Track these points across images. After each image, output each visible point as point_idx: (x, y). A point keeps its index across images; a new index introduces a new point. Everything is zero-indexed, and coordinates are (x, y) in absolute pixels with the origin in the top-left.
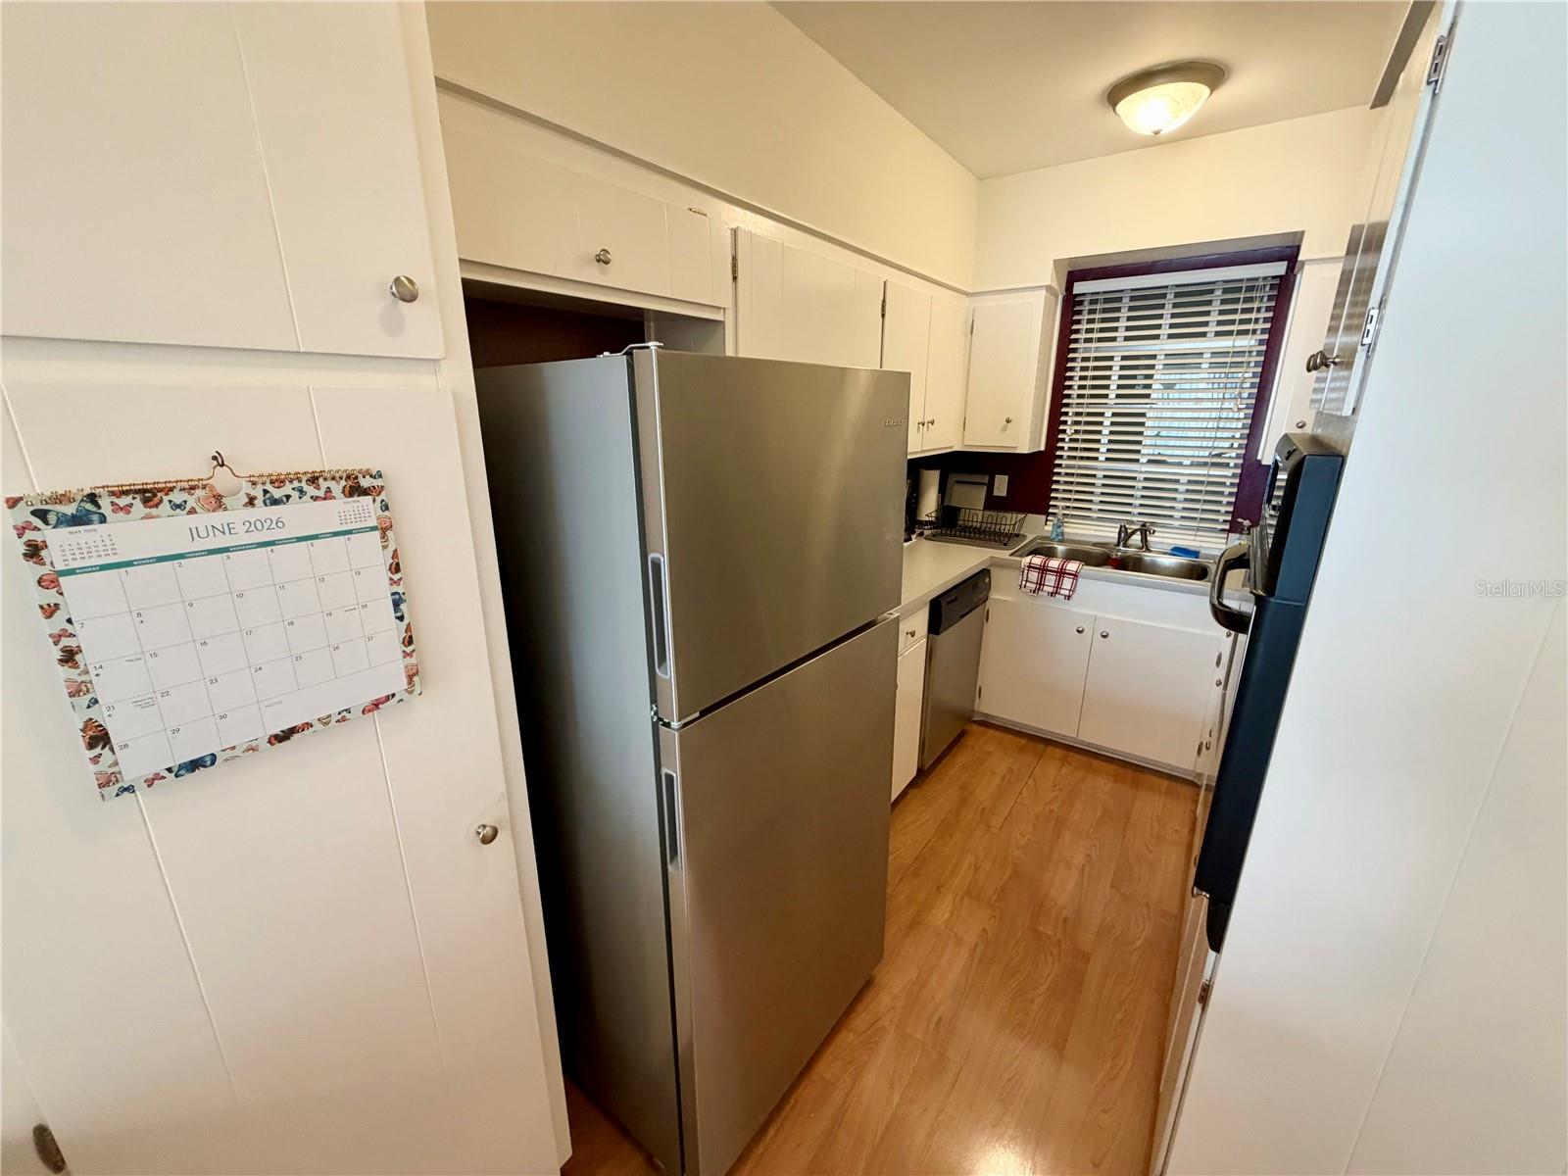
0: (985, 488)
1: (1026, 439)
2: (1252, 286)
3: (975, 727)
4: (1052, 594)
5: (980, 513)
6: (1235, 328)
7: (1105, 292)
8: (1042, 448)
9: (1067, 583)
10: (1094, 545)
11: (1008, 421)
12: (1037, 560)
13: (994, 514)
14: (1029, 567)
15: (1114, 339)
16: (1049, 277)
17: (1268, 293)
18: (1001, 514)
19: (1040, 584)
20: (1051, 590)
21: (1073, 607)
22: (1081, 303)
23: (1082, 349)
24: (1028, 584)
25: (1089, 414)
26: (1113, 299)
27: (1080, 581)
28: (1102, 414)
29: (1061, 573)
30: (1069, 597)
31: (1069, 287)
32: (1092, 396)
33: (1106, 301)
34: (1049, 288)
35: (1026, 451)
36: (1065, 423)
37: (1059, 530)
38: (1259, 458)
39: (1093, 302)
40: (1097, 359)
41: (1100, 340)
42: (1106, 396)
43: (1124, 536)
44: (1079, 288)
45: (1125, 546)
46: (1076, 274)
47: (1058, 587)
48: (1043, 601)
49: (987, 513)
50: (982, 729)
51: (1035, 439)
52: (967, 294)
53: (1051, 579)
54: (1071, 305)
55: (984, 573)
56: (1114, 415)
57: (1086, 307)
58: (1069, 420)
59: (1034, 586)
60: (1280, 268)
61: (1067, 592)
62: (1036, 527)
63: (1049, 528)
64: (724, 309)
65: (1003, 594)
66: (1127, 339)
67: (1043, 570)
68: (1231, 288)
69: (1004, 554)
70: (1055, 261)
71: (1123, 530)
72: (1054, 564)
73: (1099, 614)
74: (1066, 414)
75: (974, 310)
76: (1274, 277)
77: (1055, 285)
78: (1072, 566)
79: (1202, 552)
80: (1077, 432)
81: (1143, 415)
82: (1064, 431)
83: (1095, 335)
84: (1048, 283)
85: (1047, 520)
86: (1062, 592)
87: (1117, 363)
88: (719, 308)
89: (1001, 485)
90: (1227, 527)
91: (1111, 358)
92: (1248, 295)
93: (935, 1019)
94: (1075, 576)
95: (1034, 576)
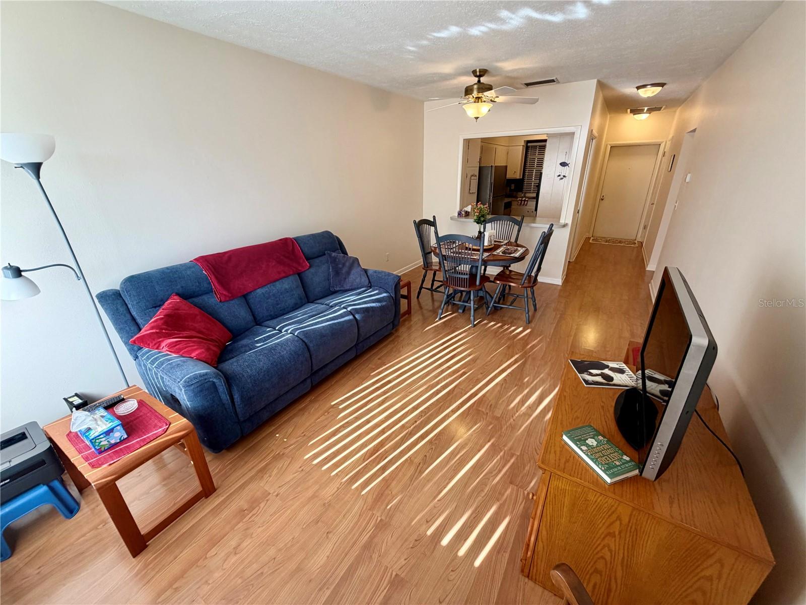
0: (509, 187)
1: (518, 176)
4: (524, 204)
7: (534, 146)
8: (522, 178)
11: (515, 172)
12: (520, 199)
13: (511, 192)
15: (535, 155)
16: (523, 143)
19: (521, 202)
21: (527, 207)
23: (529, 157)
25: (531, 170)
28: (533, 170)
29: (525, 201)
30: (526, 205)
31: (527, 144)
32: (531, 167)
35: (518, 178)
36: (526, 172)
40: (532, 159)
42: (534, 166)
44: (529, 144)
46: (528, 141)
48: (521, 207)
49: (509, 192)
51: (520, 176)
53: (523, 202)
54: (527, 148)
55: (511, 201)
56: (536, 170)
57: (530, 148)
59: (520, 204)
62: (520, 194)
63: (523, 195)
65: (514, 204)
67: (522, 200)
69: (513, 199)
70: (524, 141)
74: (526, 170)
75: (508, 149)
80: (528, 174)
82: (526, 174)
83: (532, 154)
84: (523, 145)
89: (513, 187)
91: (535, 159)
94: (527, 201)
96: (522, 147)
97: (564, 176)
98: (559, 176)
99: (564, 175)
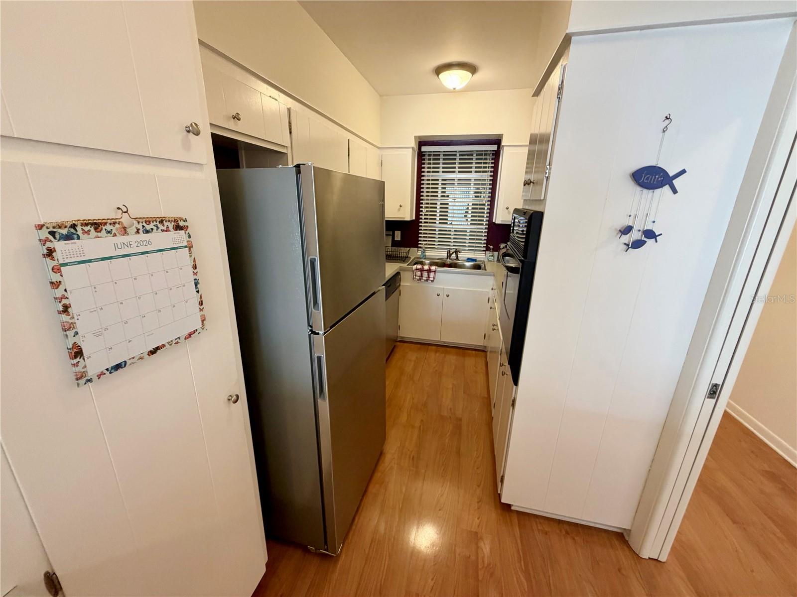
0: (391, 237)
1: (407, 215)
2: (486, 153)
3: (398, 343)
4: (426, 280)
5: (390, 248)
6: (482, 170)
7: (433, 152)
8: (414, 218)
9: (432, 275)
10: (438, 259)
11: (401, 206)
12: (419, 266)
13: (397, 248)
14: (416, 270)
15: (438, 172)
16: (413, 144)
17: (491, 157)
18: (399, 248)
19: (421, 276)
20: (426, 278)
21: (435, 285)
22: (424, 155)
23: (427, 176)
24: (416, 277)
25: (431, 204)
26: (437, 155)
27: (437, 274)
28: (436, 204)
29: (429, 271)
30: (433, 281)
31: (420, 149)
32: (432, 196)
33: (434, 155)
34: (413, 148)
35: (409, 220)
36: (422, 207)
37: (424, 254)
38: (494, 221)
39: (430, 155)
40: (433, 180)
41: (433, 172)
42: (437, 196)
43: (449, 255)
44: (424, 149)
45: (450, 259)
46: (422, 143)
47: (428, 277)
48: (423, 284)
49: (393, 248)
50: (402, 344)
51: (411, 215)
52: (379, 148)
53: (425, 274)
54: (421, 156)
55: (398, 274)
56: (441, 204)
57: (427, 157)
58: (423, 206)
59: (419, 278)
60: (495, 147)
61: (432, 279)
62: (415, 253)
63: (419, 253)
64: (287, 147)
65: (406, 282)
66: (443, 172)
67: (422, 270)
68: (479, 153)
69: (405, 265)
70: (415, 136)
71: (449, 252)
72: (426, 267)
73: (445, 287)
74: (422, 203)
75: (382, 156)
76: (493, 151)
77: (415, 147)
78: (433, 268)
79: (478, 259)
80: (427, 211)
81: (448, 204)
82: (422, 211)
83: (431, 170)
84: (413, 146)
85: (418, 250)
86: (430, 279)
87: (440, 182)
88: (285, 146)
89: (398, 235)
90: (485, 249)
91: (438, 180)
92: (485, 157)
93: (411, 457)
94: (435, 272)
95: (418, 273)
96: (411, 150)
97: (650, 234)
98: (627, 230)
99: (649, 227)
